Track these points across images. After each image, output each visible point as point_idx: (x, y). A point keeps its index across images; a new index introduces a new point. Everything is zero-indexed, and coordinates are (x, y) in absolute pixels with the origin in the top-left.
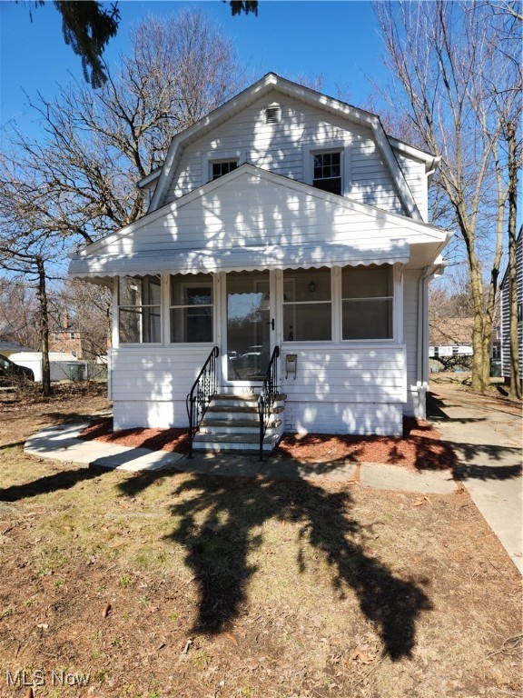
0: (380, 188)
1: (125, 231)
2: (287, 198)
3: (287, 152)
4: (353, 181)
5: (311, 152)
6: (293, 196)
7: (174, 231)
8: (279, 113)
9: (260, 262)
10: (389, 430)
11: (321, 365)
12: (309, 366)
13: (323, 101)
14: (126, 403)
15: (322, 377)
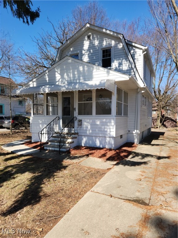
0: (124, 60)
1: (34, 80)
2: (79, 67)
3: (94, 50)
4: (115, 58)
5: (101, 49)
6: (81, 66)
7: (47, 79)
8: (91, 36)
9: (61, 89)
10: (110, 146)
11: (89, 123)
12: (85, 124)
13: (104, 30)
14: (35, 134)
15: (89, 127)
